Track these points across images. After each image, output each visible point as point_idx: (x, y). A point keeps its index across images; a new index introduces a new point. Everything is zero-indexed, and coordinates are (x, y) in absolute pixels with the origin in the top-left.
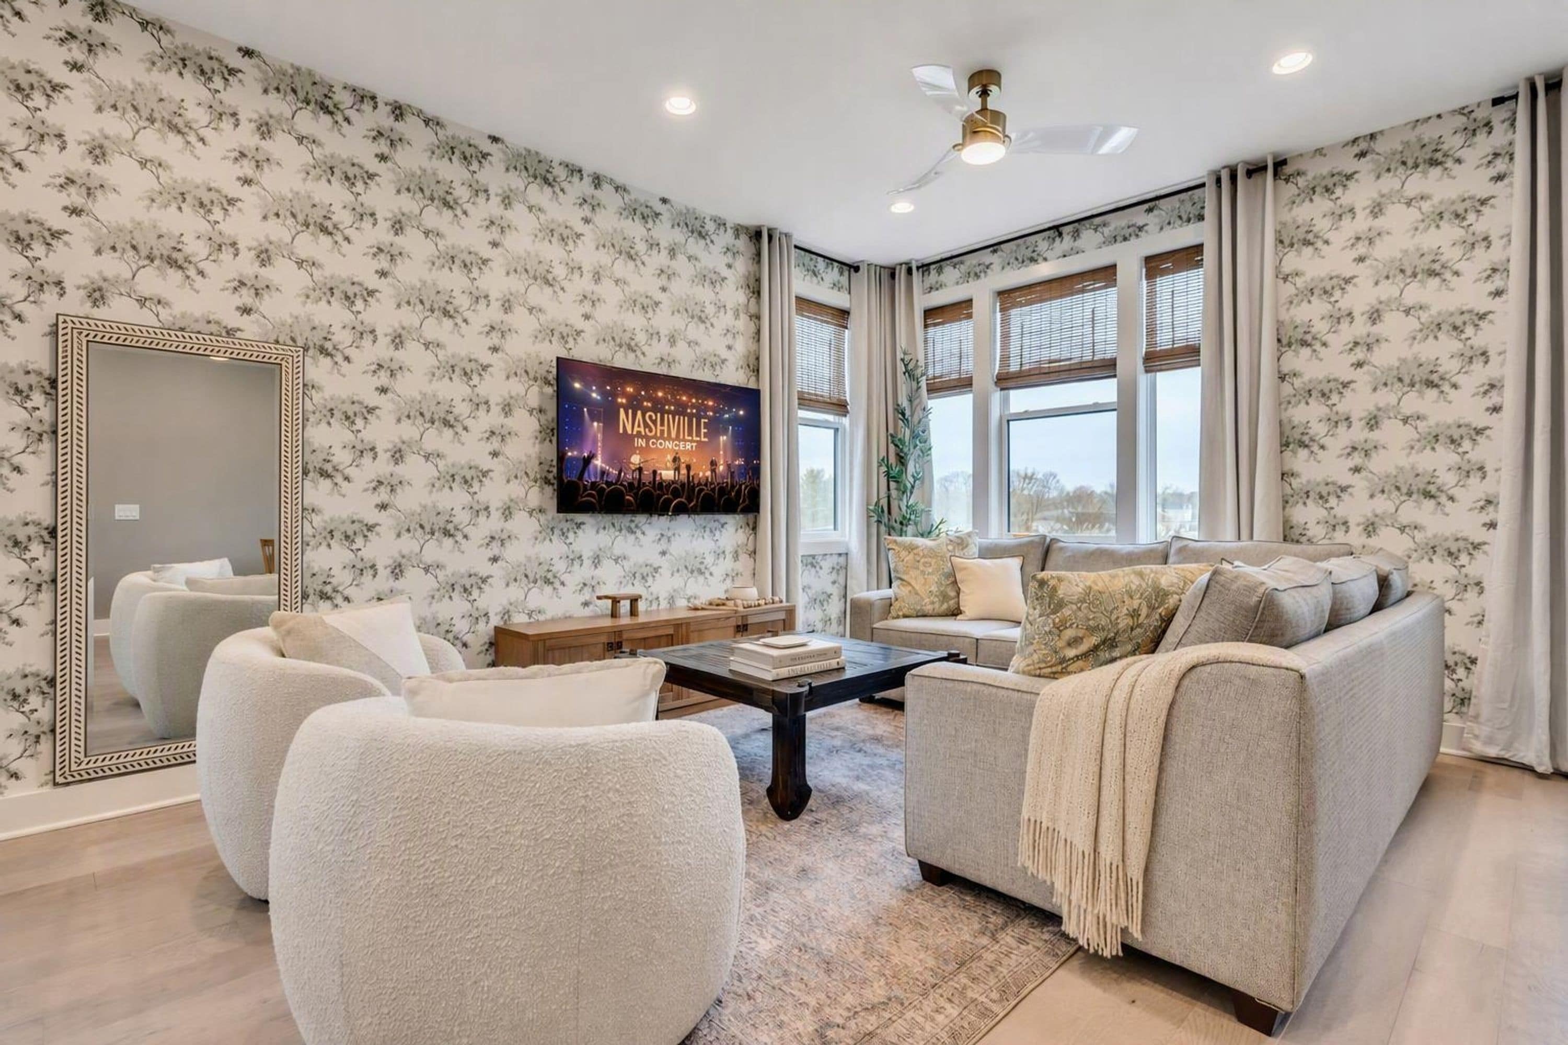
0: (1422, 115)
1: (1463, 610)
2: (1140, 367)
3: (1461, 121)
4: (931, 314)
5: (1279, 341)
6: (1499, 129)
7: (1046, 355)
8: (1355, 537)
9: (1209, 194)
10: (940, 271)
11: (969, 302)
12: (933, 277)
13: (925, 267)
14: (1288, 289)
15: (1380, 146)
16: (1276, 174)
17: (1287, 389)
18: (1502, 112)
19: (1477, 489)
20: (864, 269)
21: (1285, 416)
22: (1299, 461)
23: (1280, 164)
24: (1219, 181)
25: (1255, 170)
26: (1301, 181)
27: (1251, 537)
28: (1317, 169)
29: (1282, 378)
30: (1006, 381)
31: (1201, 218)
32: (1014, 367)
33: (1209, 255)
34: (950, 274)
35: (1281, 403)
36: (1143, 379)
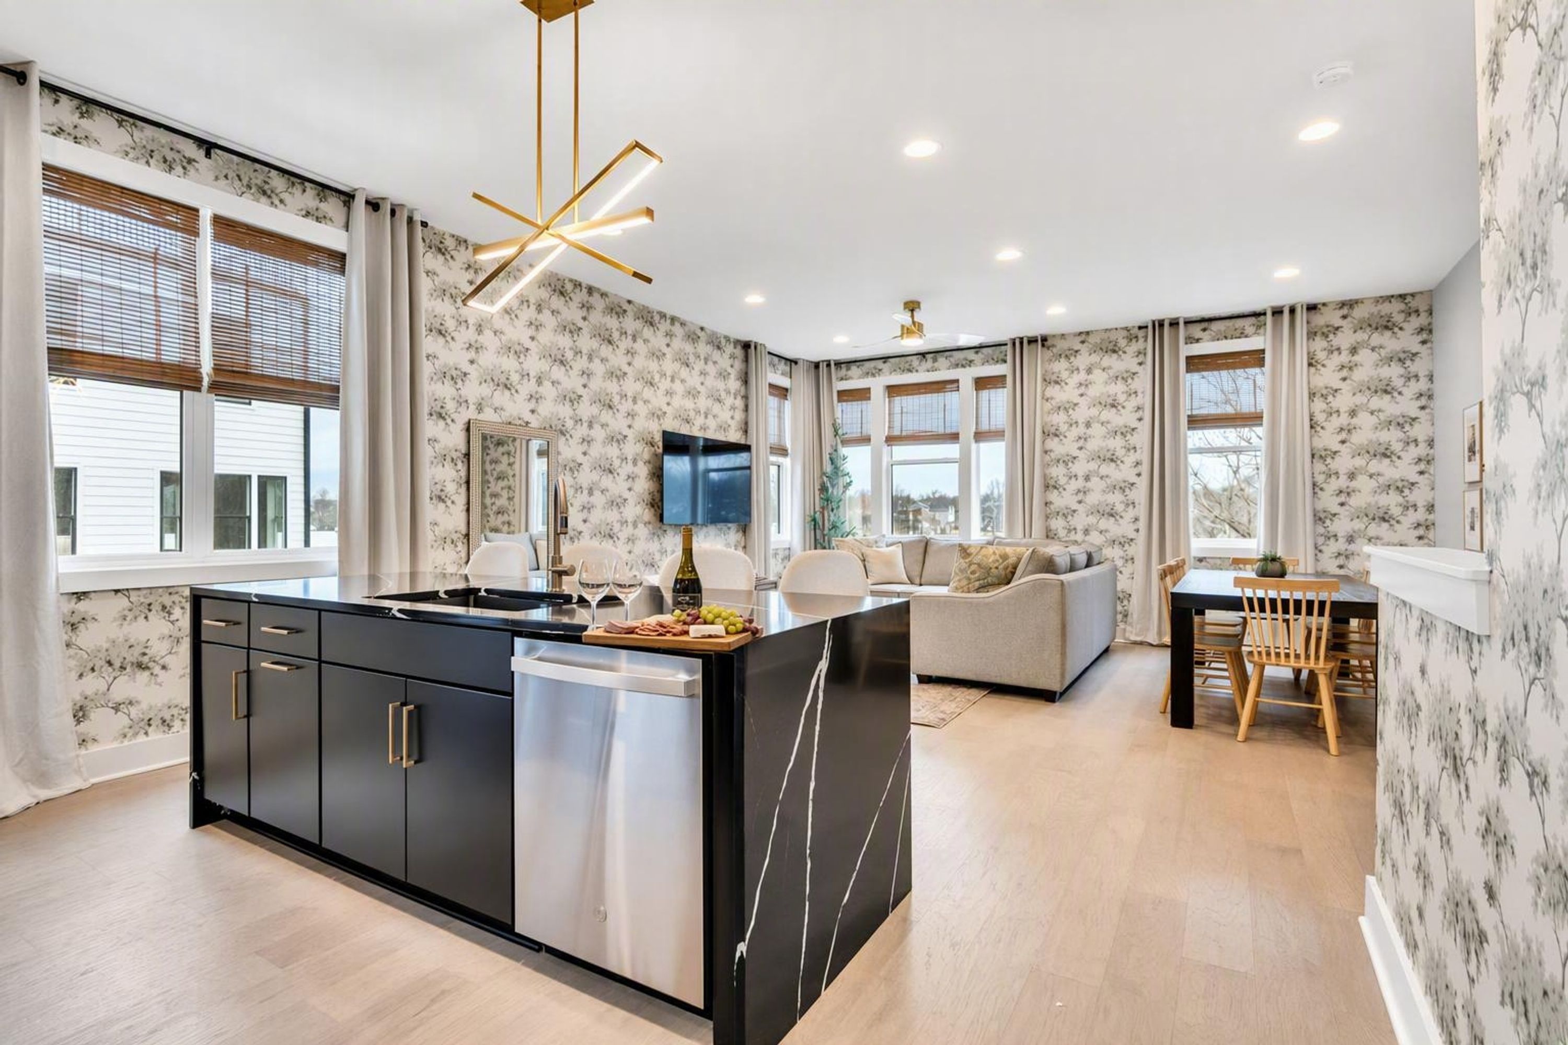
0: (1109, 327)
1: (1127, 571)
2: (973, 440)
3: (1125, 333)
4: (844, 395)
5: (1044, 432)
6: (1141, 340)
7: (916, 428)
8: (1079, 537)
9: (1009, 348)
10: (848, 369)
11: (868, 390)
12: (843, 372)
13: (838, 364)
14: (1048, 406)
15: (1092, 339)
16: (1043, 345)
17: (1047, 458)
18: (1141, 334)
19: (1130, 513)
20: (801, 363)
21: (1047, 472)
22: (1053, 496)
23: (1044, 339)
24: (1014, 344)
25: (1032, 341)
26: (1055, 350)
27: (1031, 536)
28: (1062, 345)
29: (1046, 452)
30: (891, 440)
31: (1005, 361)
32: (897, 432)
33: (1009, 380)
34: (855, 370)
35: (1046, 465)
36: (974, 446)
